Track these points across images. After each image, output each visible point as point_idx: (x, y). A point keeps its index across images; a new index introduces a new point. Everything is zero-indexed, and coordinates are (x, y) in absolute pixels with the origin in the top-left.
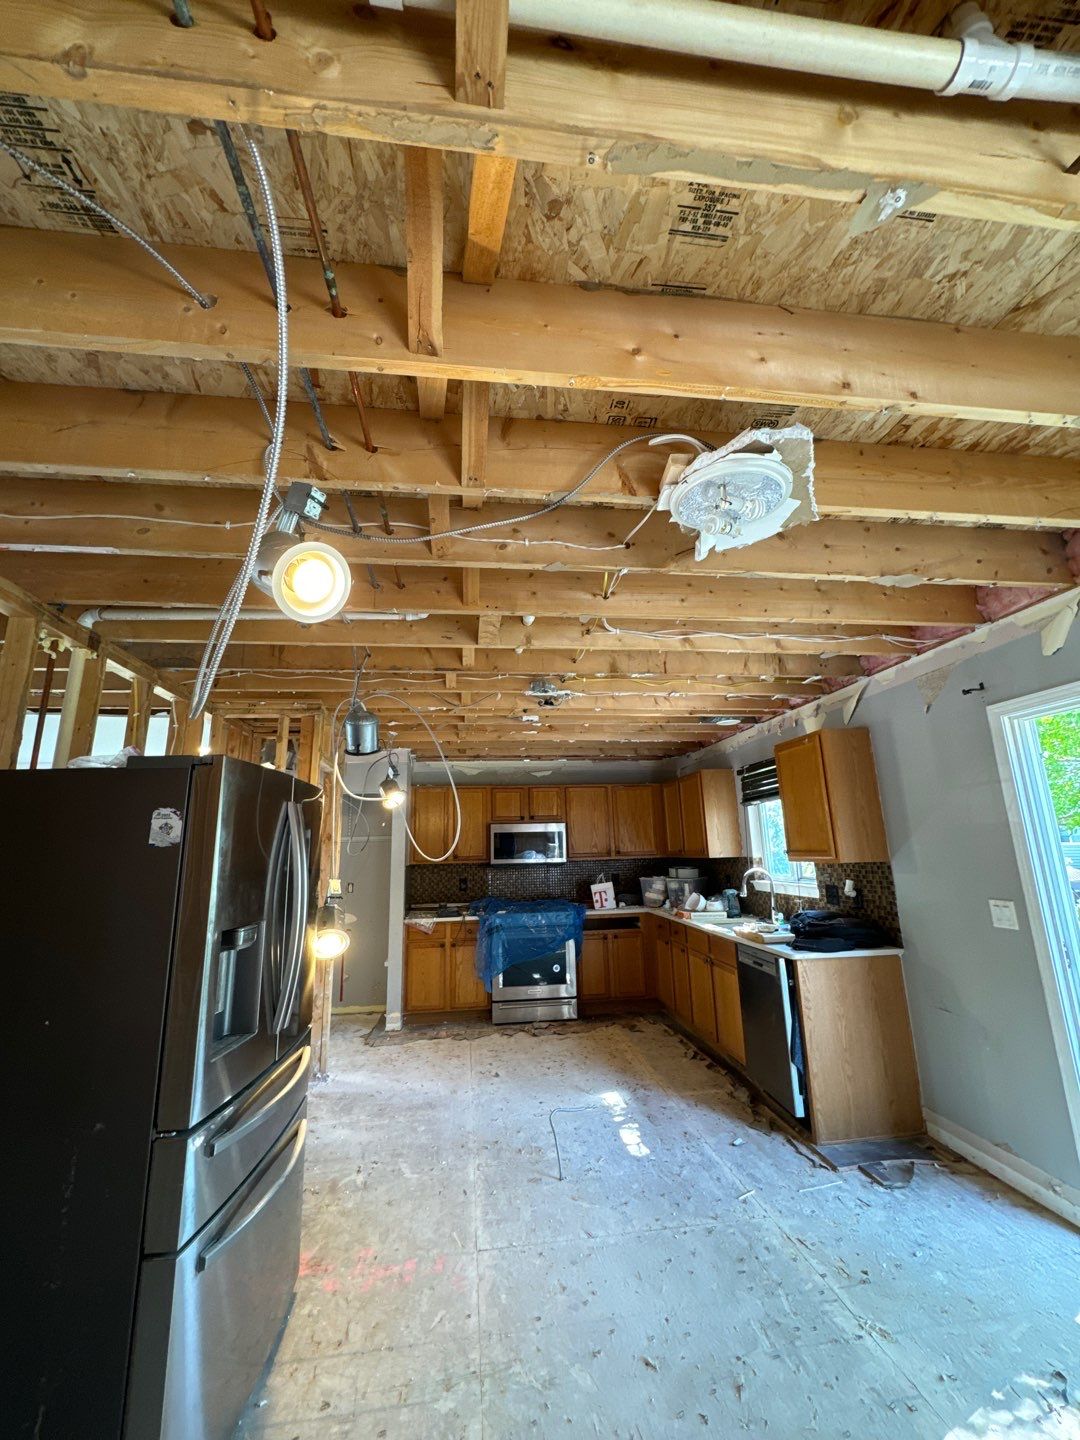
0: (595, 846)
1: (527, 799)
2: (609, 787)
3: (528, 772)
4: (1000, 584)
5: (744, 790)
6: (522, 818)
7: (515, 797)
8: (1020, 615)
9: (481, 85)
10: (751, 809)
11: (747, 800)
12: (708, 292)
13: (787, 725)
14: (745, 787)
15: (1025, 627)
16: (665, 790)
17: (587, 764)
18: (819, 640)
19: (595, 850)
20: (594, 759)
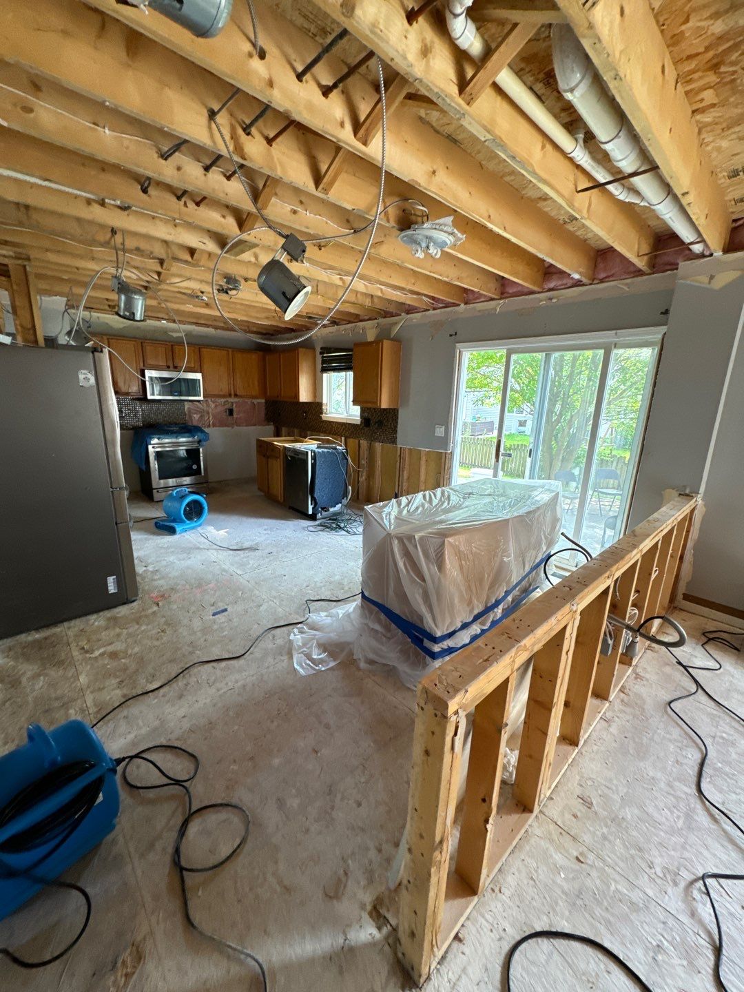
0: (221, 390)
1: (171, 353)
2: (230, 350)
3: (165, 331)
4: (482, 292)
5: (323, 363)
6: (168, 367)
7: (161, 350)
8: (479, 304)
9: (470, 97)
10: (325, 375)
11: (324, 370)
12: (462, 146)
13: (356, 330)
14: (323, 362)
15: (479, 311)
16: (267, 358)
17: (211, 331)
18: (399, 293)
19: (221, 393)
20: (216, 328)
